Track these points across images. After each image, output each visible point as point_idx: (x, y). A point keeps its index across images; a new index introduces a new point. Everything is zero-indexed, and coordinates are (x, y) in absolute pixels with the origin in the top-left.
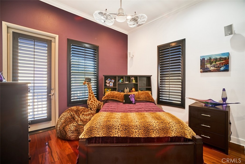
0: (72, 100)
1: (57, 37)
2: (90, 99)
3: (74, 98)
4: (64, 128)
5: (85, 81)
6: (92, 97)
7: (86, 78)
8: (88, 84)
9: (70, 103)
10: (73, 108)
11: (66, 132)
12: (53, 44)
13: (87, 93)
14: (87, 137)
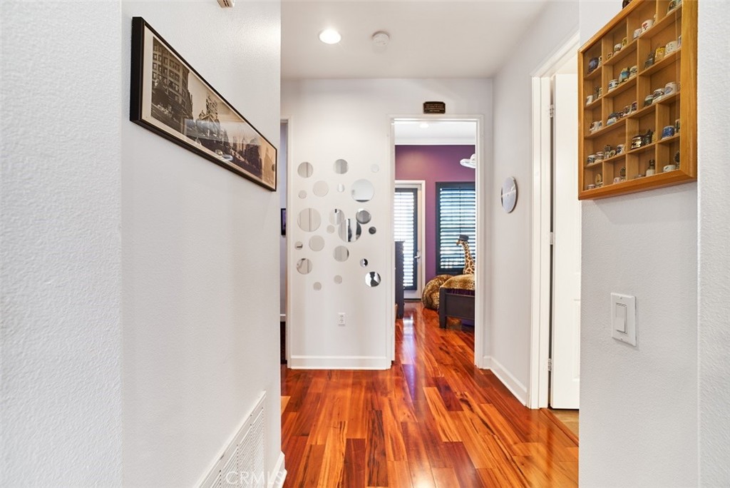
0: (442, 267)
1: (423, 182)
2: (467, 267)
3: (445, 264)
4: (430, 296)
5: (459, 240)
6: (469, 263)
7: (461, 236)
8: (463, 244)
9: (440, 271)
10: (442, 276)
11: (432, 299)
12: (419, 192)
13: (463, 258)
14: (446, 287)
